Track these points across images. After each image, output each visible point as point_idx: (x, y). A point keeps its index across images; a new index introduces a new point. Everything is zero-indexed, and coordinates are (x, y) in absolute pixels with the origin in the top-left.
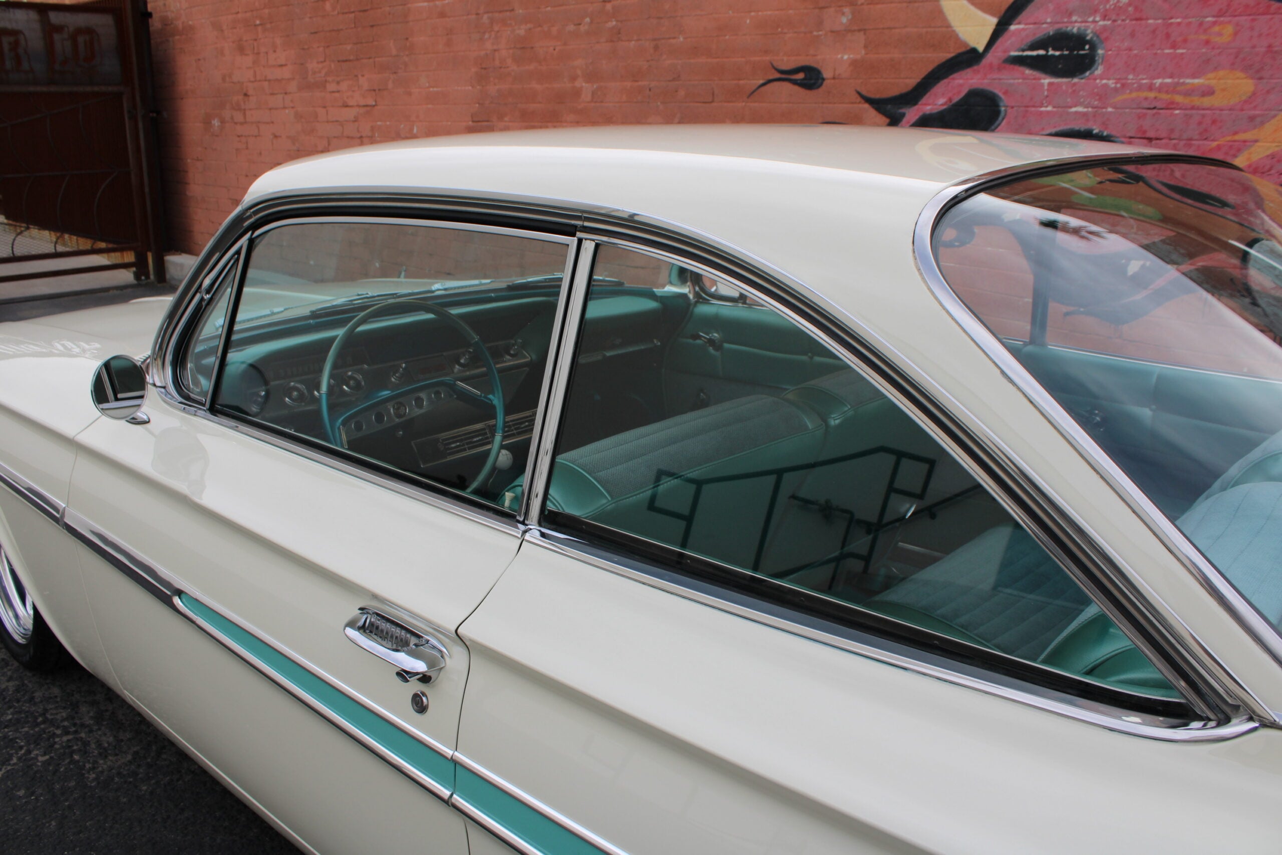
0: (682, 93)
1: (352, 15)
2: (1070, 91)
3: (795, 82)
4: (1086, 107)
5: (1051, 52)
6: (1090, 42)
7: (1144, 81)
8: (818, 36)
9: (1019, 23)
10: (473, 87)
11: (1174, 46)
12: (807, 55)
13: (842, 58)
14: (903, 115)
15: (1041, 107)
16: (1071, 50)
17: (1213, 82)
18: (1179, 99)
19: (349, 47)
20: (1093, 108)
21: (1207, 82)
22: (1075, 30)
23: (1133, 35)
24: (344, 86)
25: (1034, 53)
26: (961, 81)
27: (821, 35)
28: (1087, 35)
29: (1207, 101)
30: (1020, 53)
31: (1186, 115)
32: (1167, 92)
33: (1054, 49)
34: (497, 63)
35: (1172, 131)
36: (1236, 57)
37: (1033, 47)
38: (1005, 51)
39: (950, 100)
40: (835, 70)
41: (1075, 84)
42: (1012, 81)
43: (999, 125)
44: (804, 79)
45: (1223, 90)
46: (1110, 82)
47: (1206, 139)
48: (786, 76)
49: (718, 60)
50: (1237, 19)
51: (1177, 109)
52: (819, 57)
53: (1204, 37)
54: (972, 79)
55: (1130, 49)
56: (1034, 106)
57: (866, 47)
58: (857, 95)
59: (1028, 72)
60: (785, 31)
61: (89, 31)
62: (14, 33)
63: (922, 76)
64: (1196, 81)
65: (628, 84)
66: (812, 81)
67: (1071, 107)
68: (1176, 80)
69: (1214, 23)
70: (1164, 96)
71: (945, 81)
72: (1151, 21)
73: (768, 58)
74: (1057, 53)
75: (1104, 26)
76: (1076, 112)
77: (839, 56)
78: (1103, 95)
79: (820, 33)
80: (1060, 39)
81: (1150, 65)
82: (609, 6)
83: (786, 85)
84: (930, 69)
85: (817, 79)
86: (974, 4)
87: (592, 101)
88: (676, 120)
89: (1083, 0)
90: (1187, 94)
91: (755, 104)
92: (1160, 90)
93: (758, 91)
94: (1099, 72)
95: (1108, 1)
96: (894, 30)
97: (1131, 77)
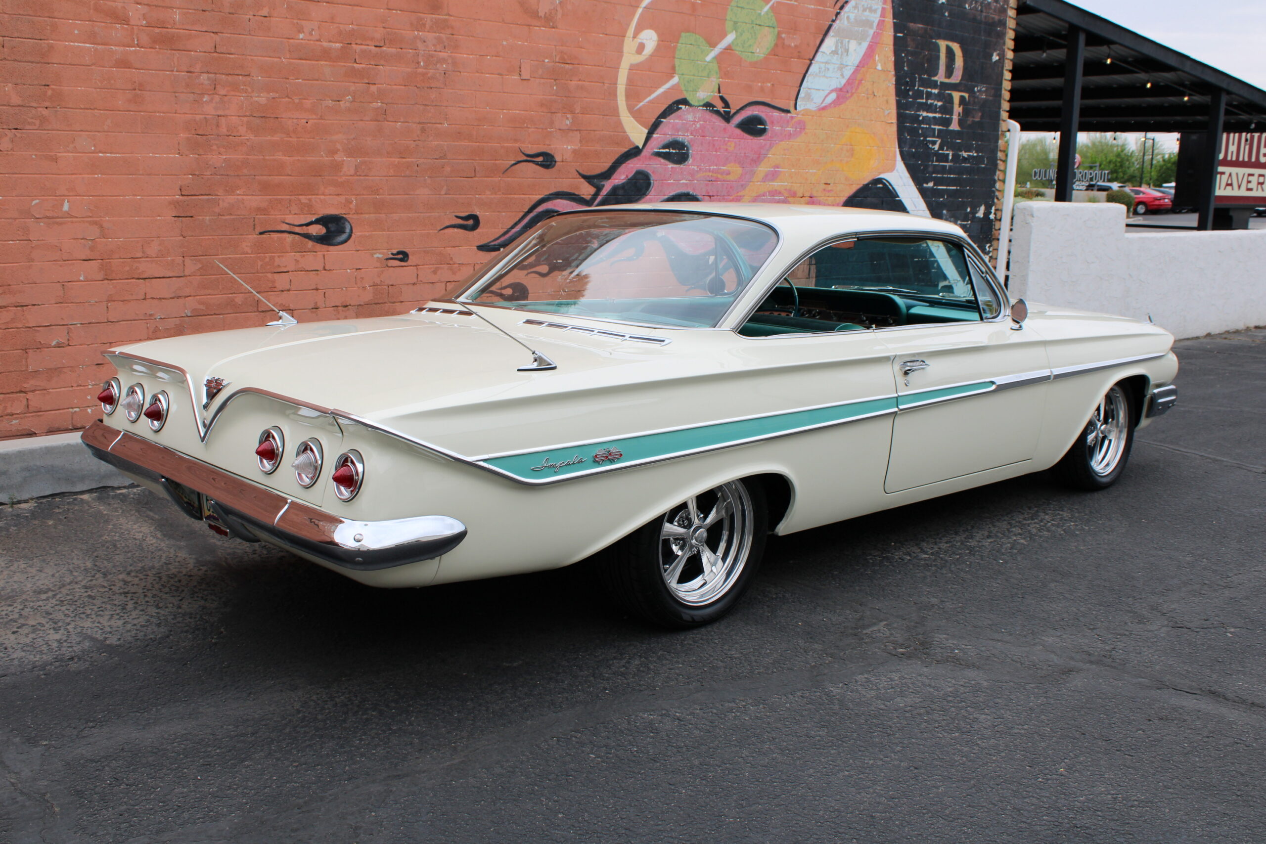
0: (448, 169)
2: (680, 172)
3: (537, 163)
4: (686, 180)
5: (671, 151)
6: (686, 147)
7: (707, 167)
8: (550, 132)
9: (658, 134)
11: (716, 151)
12: (544, 145)
13: (567, 148)
14: (603, 186)
15: (668, 180)
16: (679, 150)
17: (730, 169)
18: (719, 176)
20: (690, 181)
21: (728, 169)
22: (680, 140)
23: (702, 144)
25: (664, 151)
26: (632, 165)
27: (553, 132)
28: (685, 143)
29: (728, 177)
30: (659, 150)
31: (722, 184)
32: (715, 173)
33: (672, 149)
35: (718, 192)
36: (736, 157)
37: (664, 147)
38: (652, 149)
39: (627, 176)
40: (563, 155)
41: (682, 168)
42: (655, 166)
43: (651, 190)
44: (543, 161)
45: (733, 172)
46: (695, 168)
47: (728, 195)
48: (530, 158)
49: (478, 144)
50: (735, 140)
51: (718, 181)
52: (552, 146)
54: (637, 164)
55: (701, 151)
56: (664, 182)
57: (580, 141)
58: (577, 173)
59: (662, 161)
60: (529, 126)
63: (613, 161)
64: (724, 168)
66: (549, 163)
67: (681, 181)
68: (718, 167)
69: (728, 141)
70: (715, 175)
71: (624, 165)
72: (707, 138)
73: (518, 145)
74: (674, 151)
75: (691, 138)
77: (565, 147)
78: (692, 174)
79: (552, 130)
80: (674, 144)
81: (709, 159)
82: (373, 88)
83: (531, 164)
84: (616, 157)
85: (551, 162)
86: (637, 121)
87: (355, 174)
88: (443, 192)
89: (683, 124)
90: (722, 174)
91: (509, 179)
92: (713, 172)
93: (510, 169)
94: (690, 162)
95: (692, 125)
96: (596, 132)
97: (702, 165)
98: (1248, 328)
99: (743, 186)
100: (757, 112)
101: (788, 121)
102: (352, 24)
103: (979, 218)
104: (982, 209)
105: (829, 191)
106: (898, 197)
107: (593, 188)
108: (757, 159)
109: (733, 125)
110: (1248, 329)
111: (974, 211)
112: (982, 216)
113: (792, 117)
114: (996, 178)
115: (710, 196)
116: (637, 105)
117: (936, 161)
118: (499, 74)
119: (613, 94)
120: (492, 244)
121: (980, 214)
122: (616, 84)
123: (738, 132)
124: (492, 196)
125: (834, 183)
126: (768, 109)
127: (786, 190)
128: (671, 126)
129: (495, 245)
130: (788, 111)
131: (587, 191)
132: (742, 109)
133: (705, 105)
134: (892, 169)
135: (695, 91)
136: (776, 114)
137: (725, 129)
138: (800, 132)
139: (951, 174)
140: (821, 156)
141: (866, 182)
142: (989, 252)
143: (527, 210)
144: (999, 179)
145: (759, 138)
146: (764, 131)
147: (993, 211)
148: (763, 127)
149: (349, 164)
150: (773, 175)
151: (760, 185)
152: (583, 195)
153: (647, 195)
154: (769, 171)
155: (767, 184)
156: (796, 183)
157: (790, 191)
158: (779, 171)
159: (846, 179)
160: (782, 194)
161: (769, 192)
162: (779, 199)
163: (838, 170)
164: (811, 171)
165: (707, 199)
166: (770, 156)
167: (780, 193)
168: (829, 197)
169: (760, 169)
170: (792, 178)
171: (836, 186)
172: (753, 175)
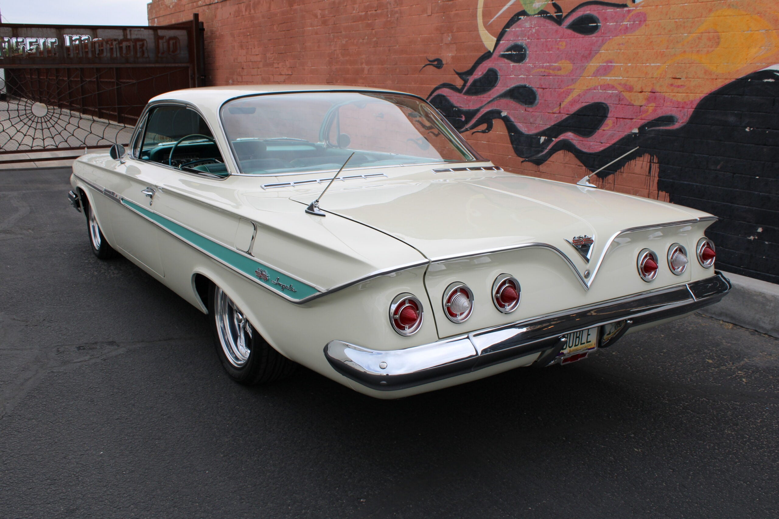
0: (398, 70)
1: (284, 32)
2: (519, 68)
3: (434, 66)
4: (524, 75)
5: (513, 53)
6: (524, 48)
7: (541, 64)
8: (442, 46)
9: (503, 41)
10: (327, 67)
11: (549, 51)
12: (438, 54)
14: (468, 80)
15: (511, 75)
16: (519, 52)
17: (561, 65)
18: (551, 72)
19: (282, 47)
20: (526, 76)
21: (559, 65)
22: (520, 43)
23: (537, 45)
24: (280, 65)
25: (508, 53)
26: (486, 65)
28: (523, 45)
29: (559, 73)
30: (504, 53)
31: (553, 78)
32: (548, 69)
33: (514, 51)
34: (335, 56)
35: (550, 85)
37: (507, 51)
38: (499, 52)
39: (483, 73)
40: (447, 60)
41: (520, 66)
42: (501, 65)
43: (498, 83)
44: (437, 64)
45: (564, 68)
46: (531, 65)
47: (560, 88)
48: (431, 63)
49: (409, 56)
50: (566, 39)
51: (551, 76)
52: (442, 55)
53: (557, 47)
54: (489, 64)
55: (536, 51)
56: (509, 75)
57: (456, 50)
58: (454, 71)
59: (506, 61)
60: (431, 43)
61: (175, 38)
62: (142, 40)
63: (474, 63)
64: (556, 64)
65: (380, 66)
66: (439, 65)
67: (519, 76)
68: (550, 64)
69: (560, 41)
70: (547, 71)
71: (481, 64)
72: (542, 40)
73: (425, 55)
74: (515, 53)
75: (528, 41)
76: (521, 78)
77: (448, 54)
78: (528, 70)
79: (442, 44)
80: (515, 47)
81: (542, 58)
82: (374, 31)
83: (431, 67)
84: (476, 60)
85: (441, 64)
86: (489, 32)
87: (368, 74)
88: (396, 83)
89: (522, 31)
90: (553, 70)
91: (422, 75)
92: (545, 68)
93: (423, 69)
94: (527, 61)
95: (529, 31)
96: (465, 43)
97: (537, 63)
99: (573, 81)
100: (588, 12)
101: (624, 16)
102: (368, 2)
105: (678, 86)
107: (463, 81)
108: (589, 56)
109: (565, 27)
113: (629, 11)
115: (544, 89)
116: (490, 21)
118: (418, 15)
119: (475, 16)
122: (477, 9)
123: (570, 32)
124: (415, 85)
126: (600, 7)
127: (620, 84)
128: (512, 33)
130: (625, 6)
131: (459, 83)
132: (573, 11)
133: (539, 13)
135: (532, 3)
136: (610, 10)
137: (557, 31)
138: (640, 25)
140: (667, 49)
141: (740, 76)
143: (429, 94)
145: (590, 36)
146: (596, 28)
148: (596, 24)
149: (366, 67)
150: (605, 70)
151: (591, 79)
152: (457, 85)
153: (495, 87)
154: (601, 65)
155: (599, 79)
156: (633, 78)
157: (626, 85)
158: (614, 65)
159: (706, 72)
160: (616, 88)
161: (601, 86)
162: (612, 93)
163: (693, 63)
164: (652, 65)
165: (540, 90)
166: (603, 51)
167: (613, 87)
168: (678, 93)
169: (591, 64)
170: (627, 72)
171: (690, 81)
172: (584, 70)
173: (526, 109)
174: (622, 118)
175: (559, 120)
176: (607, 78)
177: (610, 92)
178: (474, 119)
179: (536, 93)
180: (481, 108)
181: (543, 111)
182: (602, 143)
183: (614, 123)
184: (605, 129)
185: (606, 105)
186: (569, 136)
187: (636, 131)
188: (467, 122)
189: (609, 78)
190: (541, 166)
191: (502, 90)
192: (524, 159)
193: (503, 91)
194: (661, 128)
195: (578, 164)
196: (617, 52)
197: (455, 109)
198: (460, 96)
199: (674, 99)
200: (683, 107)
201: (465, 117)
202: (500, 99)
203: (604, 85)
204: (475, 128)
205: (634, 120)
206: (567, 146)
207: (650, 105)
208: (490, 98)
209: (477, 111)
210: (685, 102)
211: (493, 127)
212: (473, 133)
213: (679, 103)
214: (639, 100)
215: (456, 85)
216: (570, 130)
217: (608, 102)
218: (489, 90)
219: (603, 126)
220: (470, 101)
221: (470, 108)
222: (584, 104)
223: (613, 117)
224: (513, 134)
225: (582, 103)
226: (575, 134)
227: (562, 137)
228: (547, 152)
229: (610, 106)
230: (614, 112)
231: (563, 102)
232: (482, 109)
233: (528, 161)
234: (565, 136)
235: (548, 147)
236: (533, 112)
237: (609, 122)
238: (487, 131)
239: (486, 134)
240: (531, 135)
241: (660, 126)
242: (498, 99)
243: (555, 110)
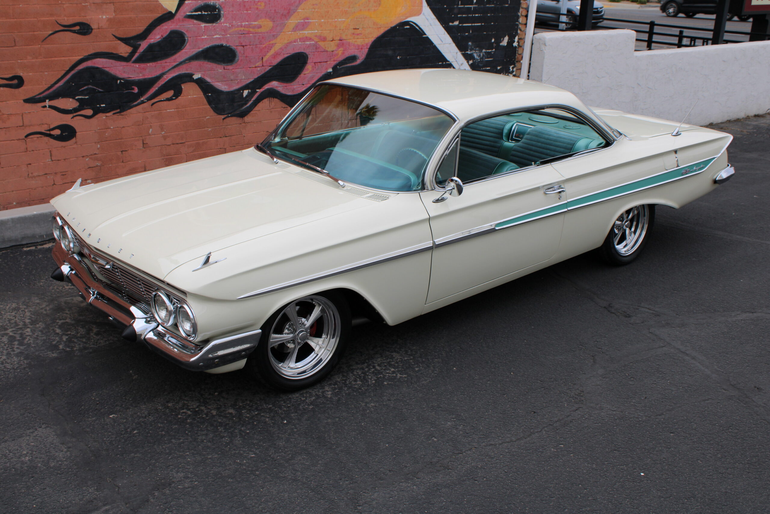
2: (213, 29)
3: (74, 32)
4: (220, 35)
5: (203, 13)
6: (218, 9)
7: (239, 24)
8: (85, 6)
11: (247, 10)
12: (80, 16)
13: (102, 17)
14: (140, 45)
15: (202, 36)
16: (211, 12)
17: (261, 23)
18: (251, 30)
20: (222, 35)
21: (259, 23)
22: (212, 4)
23: (233, 6)
25: (197, 13)
26: (166, 27)
27: (88, 5)
28: (216, 6)
29: (260, 30)
30: (191, 14)
31: (254, 36)
32: (247, 28)
33: (204, 12)
35: (250, 42)
36: (266, 14)
37: (196, 10)
38: (184, 13)
39: (162, 36)
40: (98, 24)
41: (214, 26)
42: (189, 26)
43: (186, 46)
44: (80, 30)
45: (264, 26)
46: (227, 25)
47: (261, 44)
48: (68, 28)
49: (15, 20)
50: (265, 0)
51: (251, 34)
52: (88, 17)
53: (256, 7)
54: (171, 26)
55: (233, 11)
56: (199, 36)
57: (115, 11)
58: (114, 37)
59: (195, 21)
60: (64, 3)
63: (147, 25)
64: (256, 23)
66: (86, 31)
67: (214, 36)
68: (249, 23)
69: (258, 1)
71: (159, 27)
73: (54, 18)
74: (206, 13)
75: (222, 2)
76: (216, 38)
77: (100, 17)
78: (225, 30)
80: (206, 7)
81: (240, 17)
83: (68, 33)
84: (150, 22)
85: (88, 29)
90: (254, 28)
91: (48, 46)
92: (244, 27)
93: (49, 38)
94: (222, 21)
96: (129, 3)
97: (234, 22)
98: (748, 116)
99: (275, 37)
103: (504, 47)
104: (506, 39)
105: (358, 34)
106: (425, 34)
107: (130, 47)
108: (288, 14)
110: (748, 118)
111: (498, 41)
112: (506, 44)
114: (519, 14)
115: (243, 46)
117: (461, 5)
120: (37, 97)
121: (505, 42)
124: (34, 60)
125: (363, 28)
127: (316, 36)
129: (40, 98)
131: (124, 50)
134: (419, 12)
139: (475, 14)
140: (349, 8)
141: (393, 25)
142: (513, 72)
143: (68, 69)
144: (521, 15)
147: (516, 39)
150: (303, 25)
151: (291, 34)
152: (121, 53)
153: (182, 50)
154: (299, 22)
155: (298, 33)
156: (326, 30)
157: (321, 36)
158: (308, 22)
159: (374, 23)
160: (313, 40)
161: (300, 39)
162: (310, 44)
163: (366, 18)
164: (340, 20)
165: (240, 48)
166: (300, 10)
167: (310, 39)
168: (358, 39)
169: (290, 21)
170: (321, 26)
171: (365, 30)
172: (284, 26)
173: (224, 68)
174: (320, 62)
175: (263, 72)
176: (305, 32)
177: (308, 43)
178: (153, 88)
179: (236, 51)
180: (163, 74)
181: (245, 67)
182: (303, 85)
183: (313, 67)
184: (306, 73)
185: (305, 53)
186: (274, 84)
187: (330, 70)
188: (142, 93)
189: (306, 32)
190: (246, 117)
191: (192, 52)
192: (226, 116)
193: (194, 53)
194: (348, 65)
195: (283, 107)
196: (312, 11)
197: (120, 82)
198: (127, 66)
199: (356, 43)
200: (362, 49)
201: (138, 89)
202: (190, 62)
203: (303, 38)
204: (156, 98)
205: (329, 63)
206: (273, 94)
207: (340, 49)
208: (174, 62)
209: (158, 78)
210: (363, 45)
211: (183, 93)
212: (153, 104)
213: (359, 46)
214: (331, 47)
215: (119, 52)
216: (275, 80)
217: (307, 51)
218: (175, 53)
219: (304, 70)
220: (144, 69)
221: (146, 77)
222: (286, 56)
223: (312, 63)
224: (210, 94)
225: (284, 54)
226: (279, 81)
227: (266, 87)
228: (252, 103)
229: (309, 54)
230: (313, 58)
231: (265, 56)
232: (165, 76)
233: (231, 116)
234: (269, 85)
235: (252, 98)
236: (233, 69)
237: (309, 67)
238: (174, 98)
239: (174, 101)
240: (232, 92)
241: (347, 64)
242: (187, 62)
243: (257, 65)
